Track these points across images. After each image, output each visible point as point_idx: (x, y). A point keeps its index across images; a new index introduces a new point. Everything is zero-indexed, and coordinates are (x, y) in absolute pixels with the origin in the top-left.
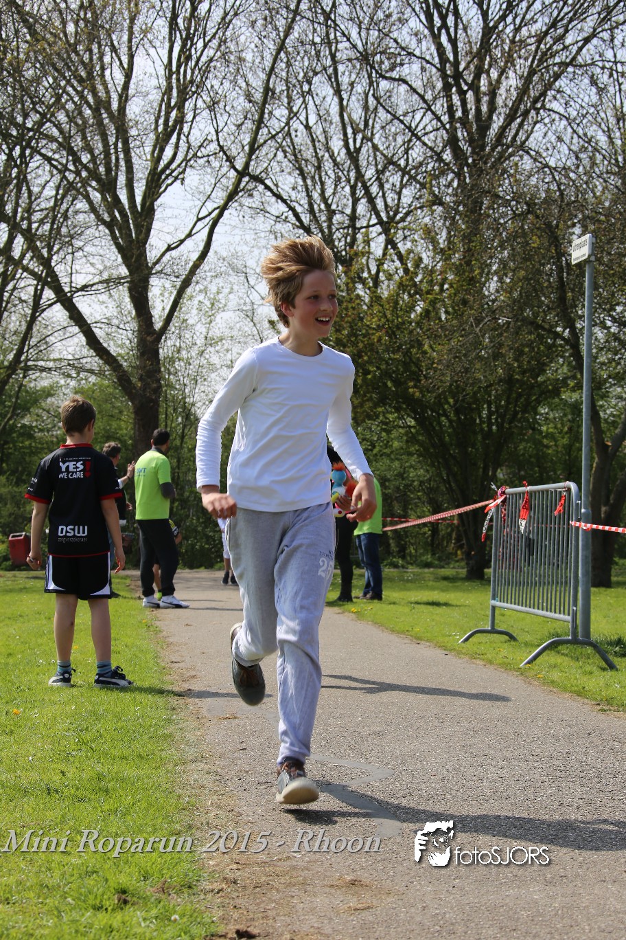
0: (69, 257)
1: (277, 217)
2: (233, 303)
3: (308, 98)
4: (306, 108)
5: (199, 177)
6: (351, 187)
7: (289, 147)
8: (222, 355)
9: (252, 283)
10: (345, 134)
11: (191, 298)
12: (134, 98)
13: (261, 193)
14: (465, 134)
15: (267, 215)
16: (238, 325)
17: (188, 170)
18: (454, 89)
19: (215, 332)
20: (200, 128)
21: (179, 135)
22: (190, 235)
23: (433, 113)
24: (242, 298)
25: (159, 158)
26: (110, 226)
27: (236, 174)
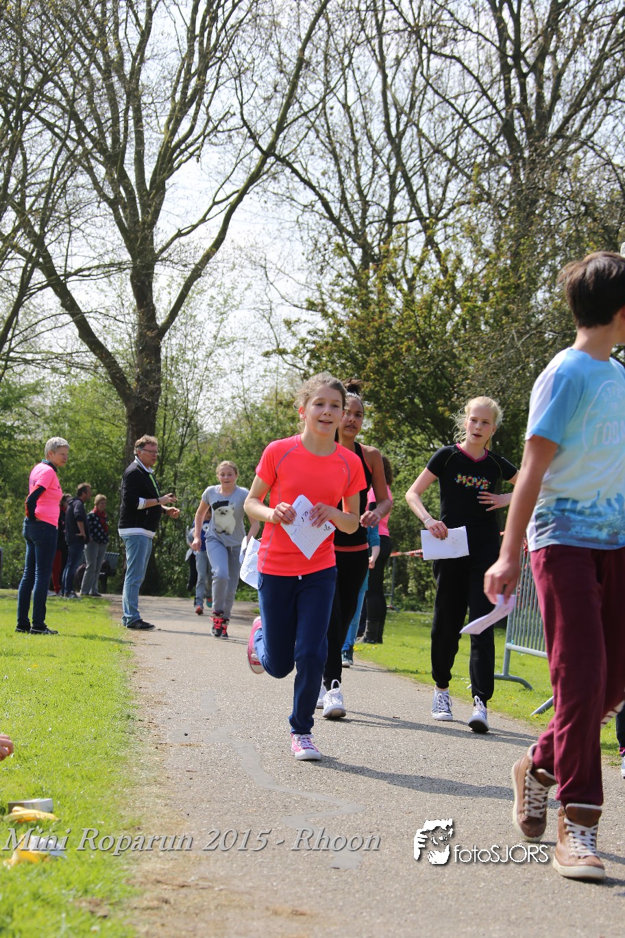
0: (65, 237)
1: (305, 206)
2: (248, 302)
3: (349, 73)
4: (345, 83)
5: (219, 156)
6: (390, 176)
7: (323, 126)
8: (233, 359)
9: (271, 279)
10: (387, 116)
11: (201, 292)
12: (149, 61)
13: (288, 178)
14: (523, 123)
15: (293, 203)
16: (253, 326)
17: (206, 146)
18: (513, 73)
19: (226, 333)
20: (222, 100)
21: (198, 105)
22: (203, 220)
23: (488, 97)
24: (259, 295)
25: (174, 132)
26: (113, 204)
27: (260, 154)
